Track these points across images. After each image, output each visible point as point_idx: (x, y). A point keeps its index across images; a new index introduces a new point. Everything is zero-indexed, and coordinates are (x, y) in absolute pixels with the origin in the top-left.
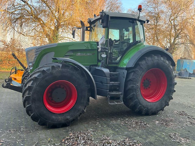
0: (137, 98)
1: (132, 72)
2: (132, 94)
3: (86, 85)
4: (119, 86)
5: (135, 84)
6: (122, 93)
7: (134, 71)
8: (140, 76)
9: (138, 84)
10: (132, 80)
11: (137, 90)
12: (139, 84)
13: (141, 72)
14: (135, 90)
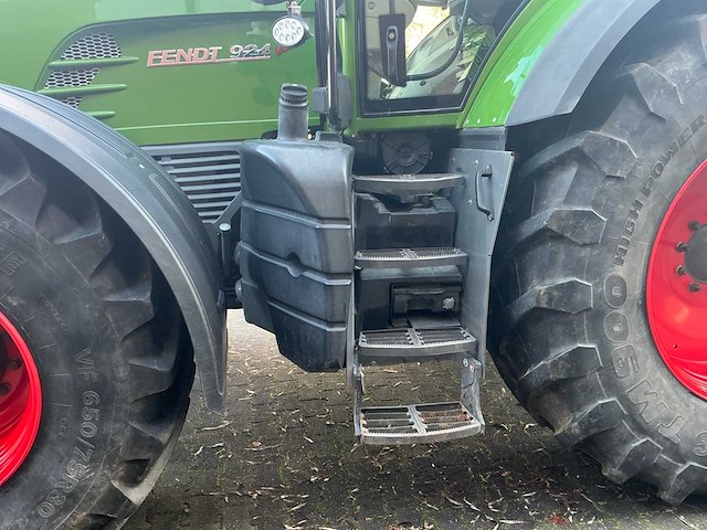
0: (612, 385)
1: (561, 163)
2: (564, 350)
3: (112, 298)
4: (457, 284)
5: (594, 271)
6: (477, 344)
7: (579, 156)
8: (639, 197)
9: (620, 271)
10: (558, 237)
11: (615, 319)
12: (630, 270)
13: (656, 154)
14: (597, 316)
